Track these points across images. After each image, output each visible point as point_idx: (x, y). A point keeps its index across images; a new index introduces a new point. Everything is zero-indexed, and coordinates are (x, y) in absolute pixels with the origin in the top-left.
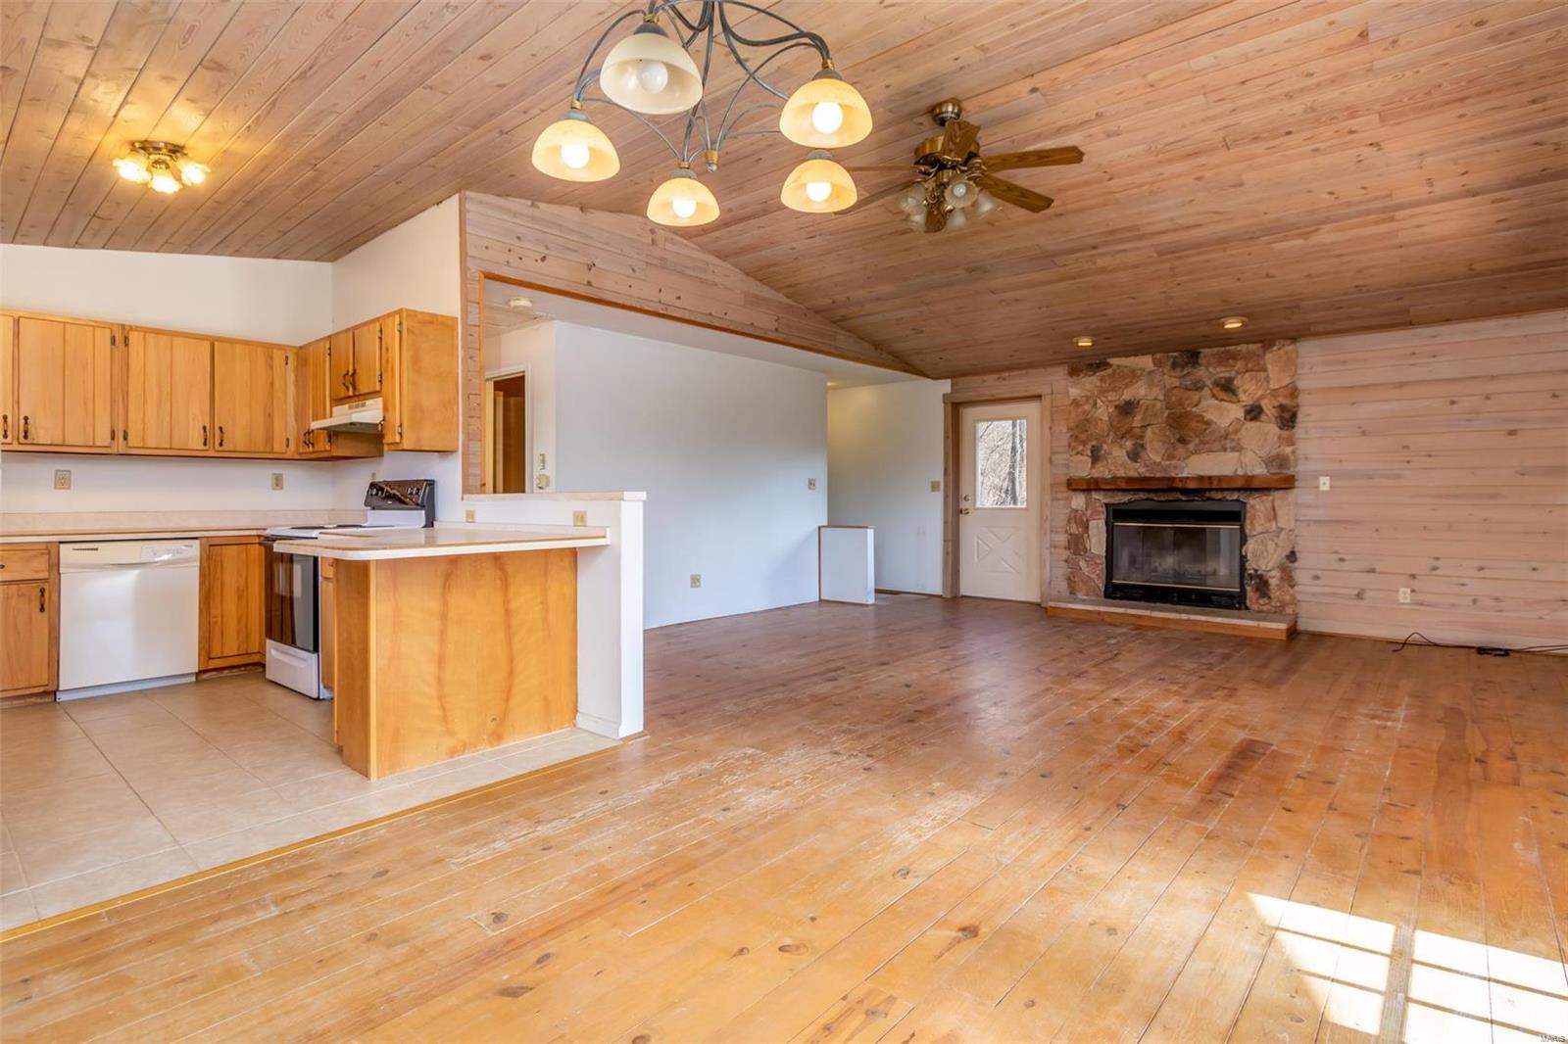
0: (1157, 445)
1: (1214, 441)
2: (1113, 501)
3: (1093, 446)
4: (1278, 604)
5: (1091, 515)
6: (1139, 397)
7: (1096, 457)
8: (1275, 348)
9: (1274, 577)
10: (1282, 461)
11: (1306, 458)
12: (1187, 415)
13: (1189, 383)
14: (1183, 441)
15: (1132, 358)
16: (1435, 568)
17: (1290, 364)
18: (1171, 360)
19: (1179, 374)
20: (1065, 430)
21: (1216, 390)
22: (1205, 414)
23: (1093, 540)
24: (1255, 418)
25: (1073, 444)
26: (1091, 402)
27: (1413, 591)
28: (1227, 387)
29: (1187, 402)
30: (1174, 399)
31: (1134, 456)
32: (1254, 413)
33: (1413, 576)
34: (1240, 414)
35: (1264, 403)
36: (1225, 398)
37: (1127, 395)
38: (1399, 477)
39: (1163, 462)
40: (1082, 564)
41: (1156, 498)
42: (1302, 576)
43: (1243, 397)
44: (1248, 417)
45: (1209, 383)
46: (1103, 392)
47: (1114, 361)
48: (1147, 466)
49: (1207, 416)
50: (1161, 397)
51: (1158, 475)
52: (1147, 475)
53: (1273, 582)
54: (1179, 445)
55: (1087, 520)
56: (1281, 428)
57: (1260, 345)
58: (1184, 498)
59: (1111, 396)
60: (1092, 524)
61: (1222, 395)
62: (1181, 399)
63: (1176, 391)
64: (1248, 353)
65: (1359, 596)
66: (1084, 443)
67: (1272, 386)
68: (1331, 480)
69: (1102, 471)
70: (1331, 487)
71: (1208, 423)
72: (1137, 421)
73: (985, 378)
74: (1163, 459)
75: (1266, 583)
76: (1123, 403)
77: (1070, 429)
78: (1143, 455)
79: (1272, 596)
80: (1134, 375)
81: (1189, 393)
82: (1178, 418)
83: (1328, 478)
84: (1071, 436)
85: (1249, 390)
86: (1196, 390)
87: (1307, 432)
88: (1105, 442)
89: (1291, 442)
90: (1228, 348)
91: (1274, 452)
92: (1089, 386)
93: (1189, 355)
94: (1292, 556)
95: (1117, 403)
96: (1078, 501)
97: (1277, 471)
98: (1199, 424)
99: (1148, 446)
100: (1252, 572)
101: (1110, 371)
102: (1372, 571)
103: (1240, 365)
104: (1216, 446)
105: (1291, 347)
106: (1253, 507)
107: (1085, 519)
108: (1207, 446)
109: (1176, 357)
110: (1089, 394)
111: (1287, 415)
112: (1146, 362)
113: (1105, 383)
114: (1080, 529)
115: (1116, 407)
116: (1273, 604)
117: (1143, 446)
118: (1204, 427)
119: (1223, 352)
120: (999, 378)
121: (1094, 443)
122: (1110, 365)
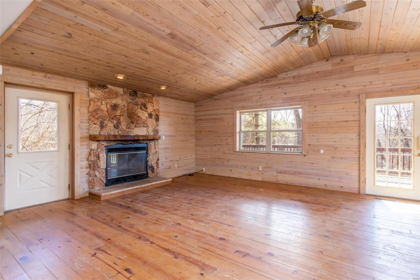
0: (125, 123)
1: (141, 123)
2: (109, 145)
3: (101, 121)
4: (156, 174)
5: (100, 151)
6: (118, 103)
7: (102, 126)
8: (155, 97)
9: (155, 166)
10: (156, 131)
11: (160, 131)
12: (133, 113)
13: (134, 102)
14: (132, 122)
15: (116, 87)
16: (180, 158)
17: (158, 103)
18: (129, 92)
19: (132, 98)
20: (86, 112)
21: (142, 106)
22: (138, 114)
23: (102, 162)
24: (151, 118)
25: (92, 119)
26: (100, 101)
27: (177, 164)
28: (144, 106)
29: (134, 109)
30: (130, 107)
31: (116, 127)
32: (150, 115)
33: (177, 161)
34: (147, 116)
35: (153, 113)
36: (144, 110)
37: (114, 101)
38: (175, 136)
39: (126, 130)
40: (97, 174)
41: (124, 143)
42: (160, 164)
43: (148, 110)
44: (149, 117)
45: (140, 103)
46: (105, 98)
47: (109, 86)
48: (121, 131)
49: (139, 115)
50: (126, 105)
51: (125, 134)
52: (122, 134)
53: (155, 168)
54: (131, 124)
55: (98, 154)
56: (156, 121)
57: (152, 95)
58: (132, 143)
59: (108, 101)
60: (101, 155)
61: (143, 108)
62: (133, 107)
63: (131, 104)
64: (149, 96)
65: (169, 168)
66: (98, 119)
67: (154, 108)
68: (165, 137)
69: (104, 132)
70: (165, 139)
71: (139, 117)
72: (118, 113)
73: (35, 73)
74: (126, 129)
75: (153, 168)
76: (113, 104)
77: (89, 112)
78: (120, 126)
79: (155, 172)
80: (116, 95)
81: (135, 106)
82: (131, 114)
83: (164, 136)
84: (91, 115)
85: (150, 109)
86: (136, 105)
87: (160, 123)
88: (105, 120)
89: (158, 125)
90: (144, 93)
91: (155, 128)
92: (99, 94)
93: (134, 92)
94: (158, 160)
95: (111, 104)
96: (94, 145)
97: (156, 134)
98: (137, 117)
99: (122, 123)
100: (150, 165)
101: (108, 90)
102: (171, 161)
103: (147, 99)
104: (142, 125)
105: (158, 98)
106: (151, 145)
107: (97, 153)
108: (139, 125)
109: (130, 92)
110: (98, 97)
111: (158, 118)
112: (120, 90)
113: (106, 95)
114: (96, 158)
115: (111, 106)
116: (155, 174)
117: (120, 123)
118: (138, 118)
119: (143, 94)
120: (45, 76)
121: (101, 120)
122: (107, 88)
